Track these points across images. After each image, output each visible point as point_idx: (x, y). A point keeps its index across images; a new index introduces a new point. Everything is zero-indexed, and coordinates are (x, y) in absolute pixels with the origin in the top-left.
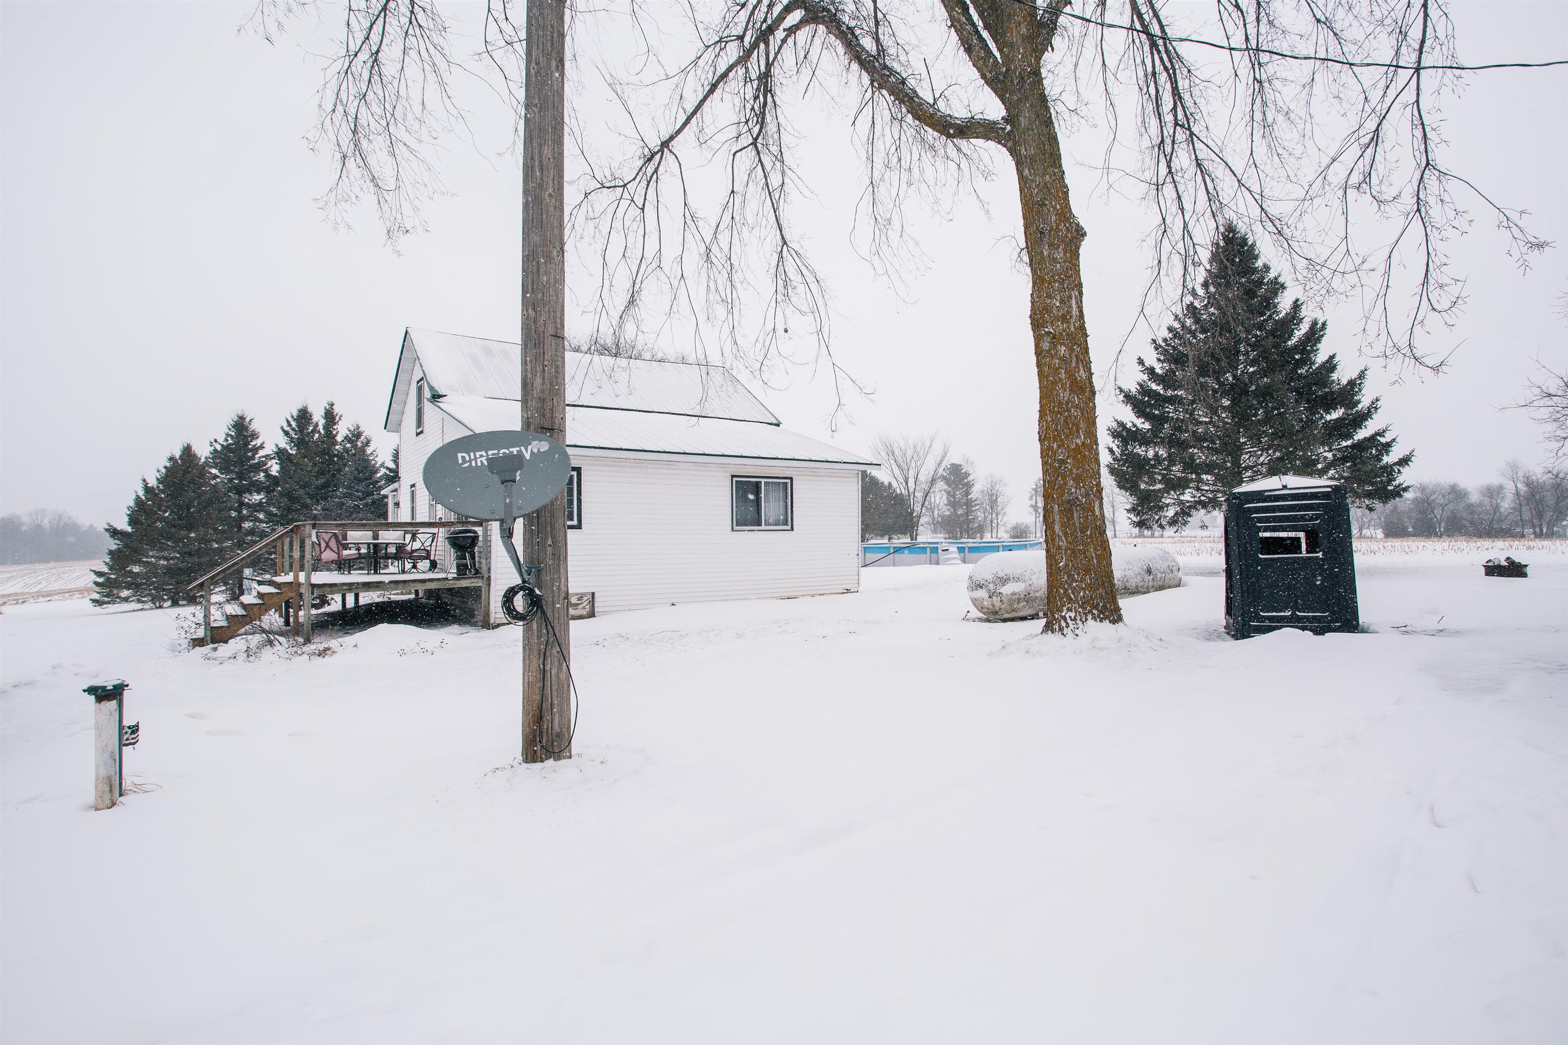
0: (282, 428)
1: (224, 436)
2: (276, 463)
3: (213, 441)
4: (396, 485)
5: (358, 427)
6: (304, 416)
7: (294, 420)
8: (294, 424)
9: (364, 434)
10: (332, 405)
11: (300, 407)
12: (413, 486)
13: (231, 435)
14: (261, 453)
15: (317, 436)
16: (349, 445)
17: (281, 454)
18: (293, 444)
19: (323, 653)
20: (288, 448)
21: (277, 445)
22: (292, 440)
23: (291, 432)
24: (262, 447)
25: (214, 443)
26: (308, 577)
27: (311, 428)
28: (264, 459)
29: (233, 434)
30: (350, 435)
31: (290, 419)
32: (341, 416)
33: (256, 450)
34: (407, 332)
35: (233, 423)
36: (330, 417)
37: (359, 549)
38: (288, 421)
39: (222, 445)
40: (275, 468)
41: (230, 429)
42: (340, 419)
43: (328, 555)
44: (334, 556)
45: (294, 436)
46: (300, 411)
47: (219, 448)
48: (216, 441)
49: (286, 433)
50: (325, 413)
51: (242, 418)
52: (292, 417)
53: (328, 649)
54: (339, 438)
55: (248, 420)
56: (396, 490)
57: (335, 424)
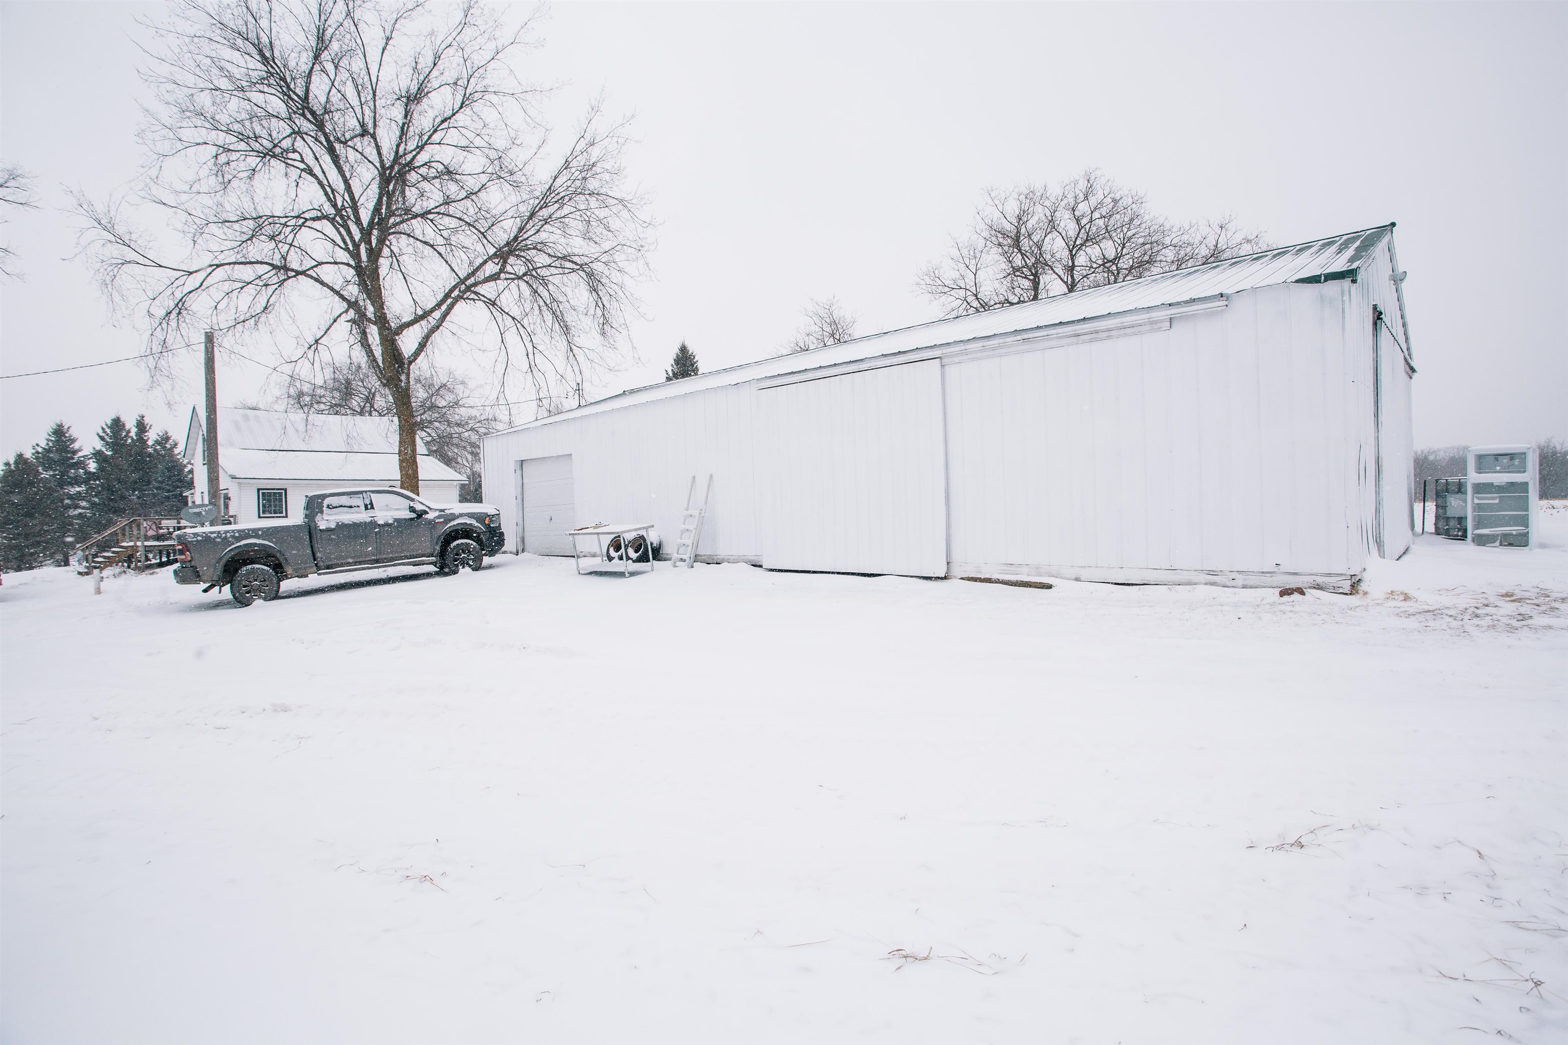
0: (98, 434)
1: (46, 442)
2: (93, 462)
3: (34, 445)
4: (192, 491)
5: (167, 433)
6: (117, 425)
7: (108, 427)
8: (108, 431)
9: (172, 438)
10: (143, 417)
11: (114, 417)
12: (202, 493)
13: (52, 440)
14: (80, 454)
15: (129, 441)
16: (158, 447)
17: (98, 455)
18: (108, 447)
19: (153, 573)
20: (104, 449)
21: (94, 448)
22: (107, 443)
23: (106, 437)
24: (80, 450)
25: (36, 447)
26: (143, 543)
27: (124, 434)
28: (82, 459)
29: (53, 439)
30: (159, 439)
31: (105, 427)
32: (151, 426)
33: (75, 452)
34: (194, 408)
35: (52, 430)
36: (142, 427)
37: (168, 529)
38: (103, 429)
39: (44, 448)
40: (92, 466)
41: (50, 435)
42: (150, 428)
43: (151, 533)
44: (155, 533)
45: (109, 440)
46: (113, 420)
47: (40, 450)
48: (38, 445)
49: (102, 438)
50: (137, 423)
51: (60, 426)
52: (107, 425)
53: (154, 572)
54: (150, 443)
55: (66, 427)
56: (192, 494)
57: (146, 432)
